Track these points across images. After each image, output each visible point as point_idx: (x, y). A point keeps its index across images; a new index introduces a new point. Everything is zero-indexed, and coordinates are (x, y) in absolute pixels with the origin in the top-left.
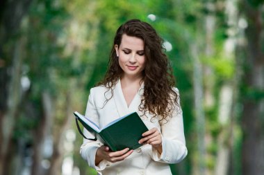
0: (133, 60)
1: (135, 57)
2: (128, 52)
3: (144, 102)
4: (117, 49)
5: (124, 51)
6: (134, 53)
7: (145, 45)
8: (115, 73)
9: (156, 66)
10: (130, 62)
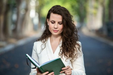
0: (56, 27)
1: (57, 25)
2: (53, 22)
3: (61, 50)
4: (48, 21)
5: (51, 22)
6: (56, 23)
7: (63, 18)
8: (47, 34)
9: (69, 29)
10: (55, 28)
